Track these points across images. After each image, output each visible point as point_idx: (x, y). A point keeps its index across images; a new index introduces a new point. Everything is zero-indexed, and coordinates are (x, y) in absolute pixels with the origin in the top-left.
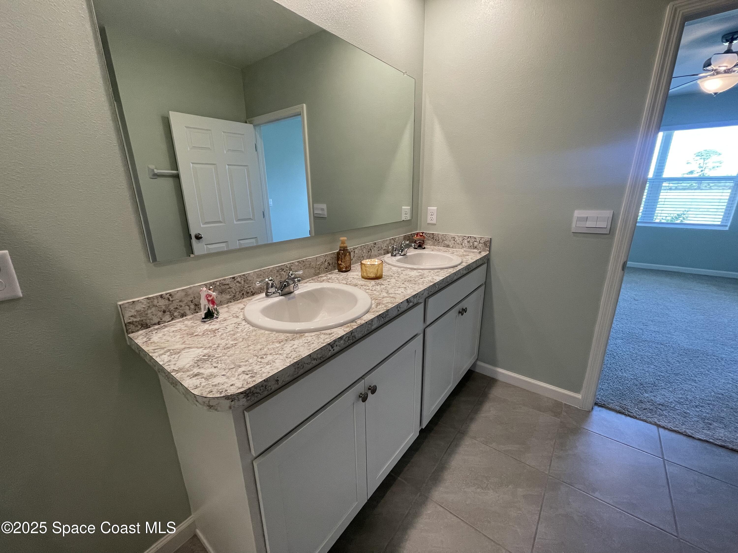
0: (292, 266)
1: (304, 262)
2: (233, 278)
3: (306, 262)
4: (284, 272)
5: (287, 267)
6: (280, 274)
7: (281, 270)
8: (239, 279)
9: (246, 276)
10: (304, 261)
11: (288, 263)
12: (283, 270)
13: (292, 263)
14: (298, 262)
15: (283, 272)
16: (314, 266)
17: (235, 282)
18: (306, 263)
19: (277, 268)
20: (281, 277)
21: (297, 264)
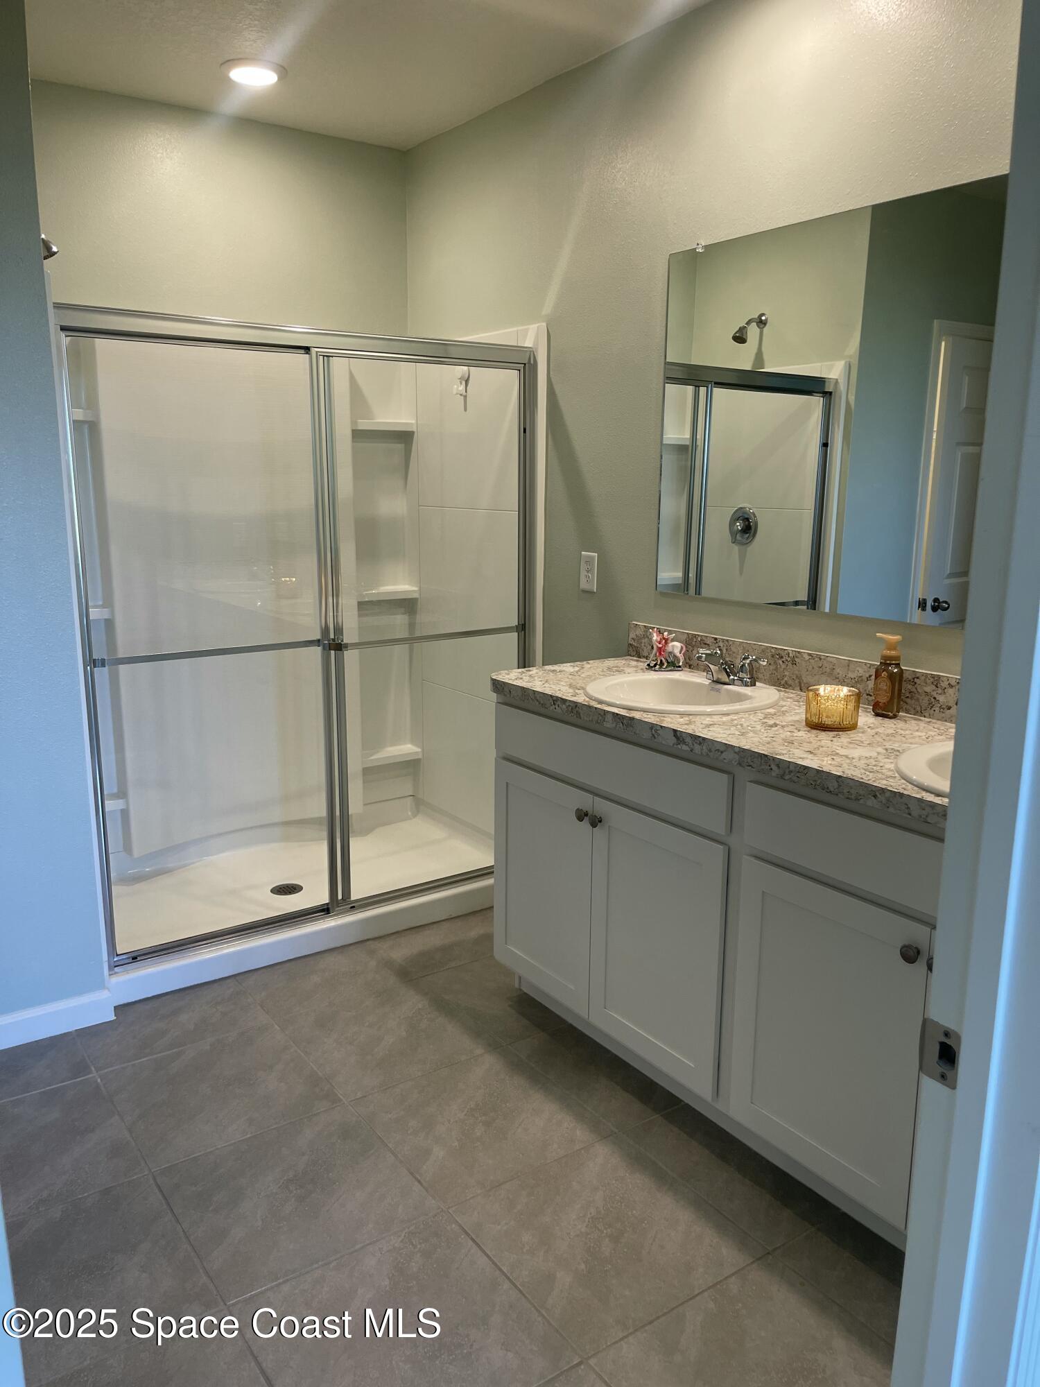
0: (797, 657)
1: (820, 659)
2: (716, 639)
3: (825, 662)
4: (783, 662)
5: (789, 656)
6: (775, 662)
7: (778, 657)
8: (721, 644)
9: (731, 643)
10: (822, 657)
11: (793, 649)
12: (782, 657)
13: (799, 652)
14: (810, 655)
15: (781, 662)
16: (840, 675)
17: (717, 645)
18: (825, 664)
19: (773, 650)
20: (776, 669)
21: (807, 657)
